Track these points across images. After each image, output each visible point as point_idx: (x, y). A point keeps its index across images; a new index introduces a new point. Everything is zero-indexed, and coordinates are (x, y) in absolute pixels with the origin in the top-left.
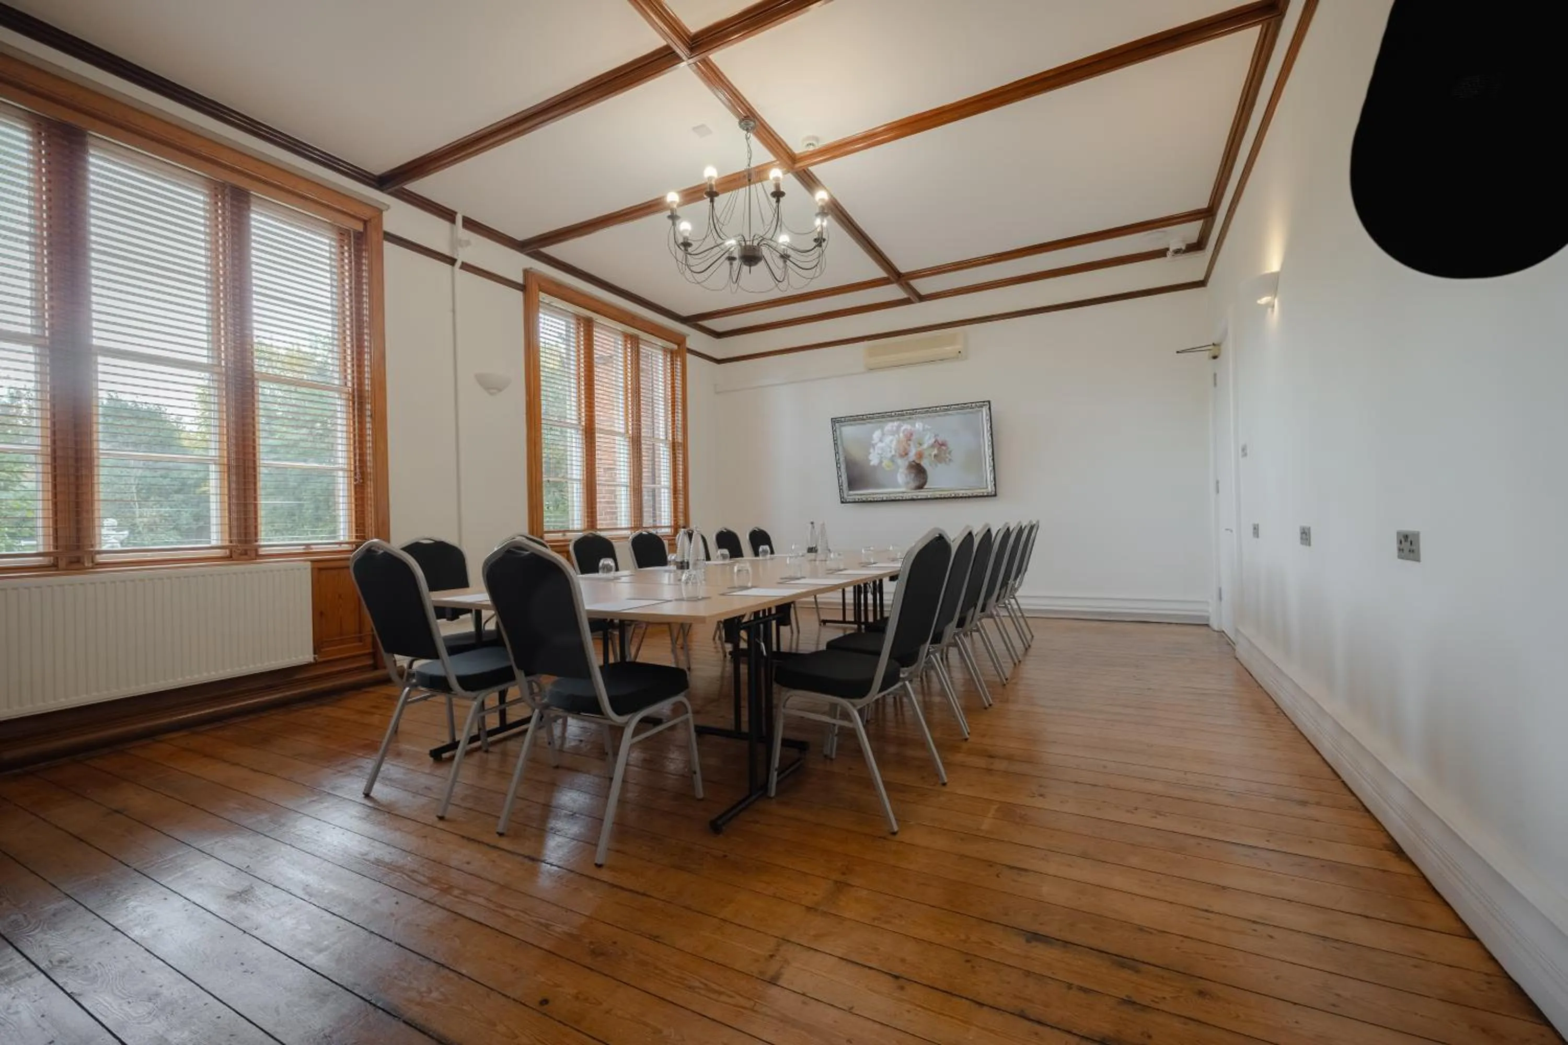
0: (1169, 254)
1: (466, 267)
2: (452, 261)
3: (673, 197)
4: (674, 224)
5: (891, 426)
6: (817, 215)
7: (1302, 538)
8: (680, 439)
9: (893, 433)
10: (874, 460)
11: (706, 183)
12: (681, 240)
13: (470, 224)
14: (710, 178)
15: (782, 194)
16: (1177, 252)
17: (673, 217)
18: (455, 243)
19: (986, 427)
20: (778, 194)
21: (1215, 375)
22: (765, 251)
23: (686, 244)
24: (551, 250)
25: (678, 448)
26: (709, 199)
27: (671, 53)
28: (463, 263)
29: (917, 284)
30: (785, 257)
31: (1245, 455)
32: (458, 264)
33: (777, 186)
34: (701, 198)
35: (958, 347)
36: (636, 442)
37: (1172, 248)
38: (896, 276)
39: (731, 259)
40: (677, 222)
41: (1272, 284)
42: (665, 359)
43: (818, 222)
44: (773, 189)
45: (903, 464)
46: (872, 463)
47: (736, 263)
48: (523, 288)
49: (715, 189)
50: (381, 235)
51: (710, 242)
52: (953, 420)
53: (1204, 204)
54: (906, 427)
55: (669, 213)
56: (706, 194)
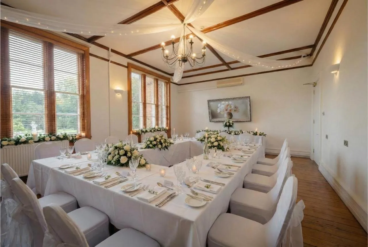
0: (302, 57)
1: (112, 62)
2: (108, 61)
3: (163, 44)
4: (163, 51)
5: (223, 102)
6: (203, 48)
7: (344, 144)
8: (168, 105)
9: (223, 104)
10: (219, 111)
11: (172, 40)
12: (165, 56)
13: (113, 51)
14: (173, 39)
15: (193, 43)
16: (304, 57)
17: (163, 50)
18: (109, 56)
19: (249, 103)
20: (191, 43)
21: (314, 91)
22: (189, 59)
23: (167, 57)
24: (134, 57)
25: (168, 108)
26: (172, 44)
27: (162, 3)
28: (111, 61)
29: (231, 65)
30: (194, 60)
31: (324, 115)
32: (110, 61)
33: (191, 41)
34: (171, 44)
35: (242, 82)
36: (157, 106)
37: (303, 56)
38: (225, 63)
39: (179, 60)
40: (164, 51)
41: (337, 67)
42: (165, 84)
43: (203, 50)
44: (190, 41)
45: (226, 112)
46: (218, 112)
47: (181, 62)
48: (127, 67)
49: (174, 42)
50: (89, 54)
51: (173, 56)
52: (240, 101)
53: (313, 43)
54: (227, 103)
55: (162, 48)
56: (172, 43)
